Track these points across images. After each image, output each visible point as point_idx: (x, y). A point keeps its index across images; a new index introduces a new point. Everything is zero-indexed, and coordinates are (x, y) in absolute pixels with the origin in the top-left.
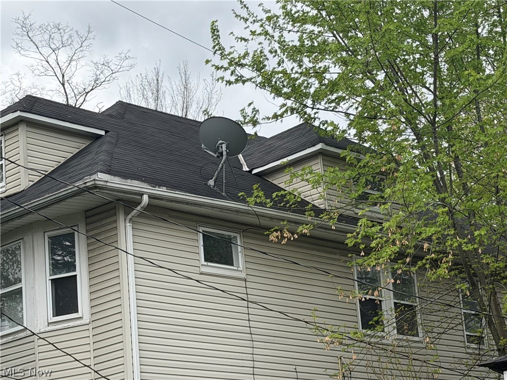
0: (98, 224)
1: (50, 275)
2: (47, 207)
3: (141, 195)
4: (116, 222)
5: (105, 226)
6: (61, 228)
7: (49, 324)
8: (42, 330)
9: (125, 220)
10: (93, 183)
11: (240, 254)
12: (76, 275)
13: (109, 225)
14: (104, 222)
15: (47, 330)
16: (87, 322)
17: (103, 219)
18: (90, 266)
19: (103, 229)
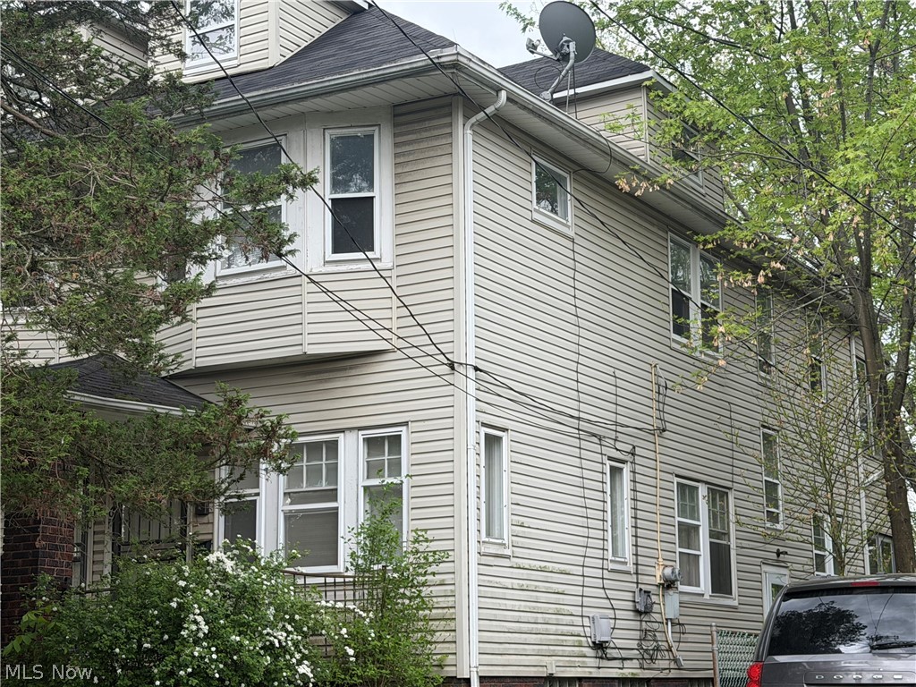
0: (416, 126)
1: (331, 193)
2: (354, 88)
3: (498, 89)
4: (451, 125)
5: (430, 130)
6: (351, 127)
7: (326, 262)
8: (315, 271)
9: (464, 125)
10: (454, 58)
11: (569, 202)
12: (372, 198)
13: (437, 129)
14: (427, 124)
15: (323, 271)
16: (390, 265)
17: (425, 120)
18: (398, 186)
19: (425, 135)
